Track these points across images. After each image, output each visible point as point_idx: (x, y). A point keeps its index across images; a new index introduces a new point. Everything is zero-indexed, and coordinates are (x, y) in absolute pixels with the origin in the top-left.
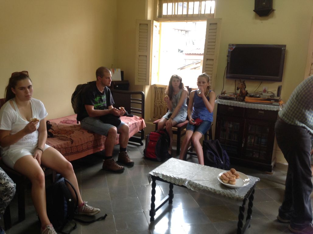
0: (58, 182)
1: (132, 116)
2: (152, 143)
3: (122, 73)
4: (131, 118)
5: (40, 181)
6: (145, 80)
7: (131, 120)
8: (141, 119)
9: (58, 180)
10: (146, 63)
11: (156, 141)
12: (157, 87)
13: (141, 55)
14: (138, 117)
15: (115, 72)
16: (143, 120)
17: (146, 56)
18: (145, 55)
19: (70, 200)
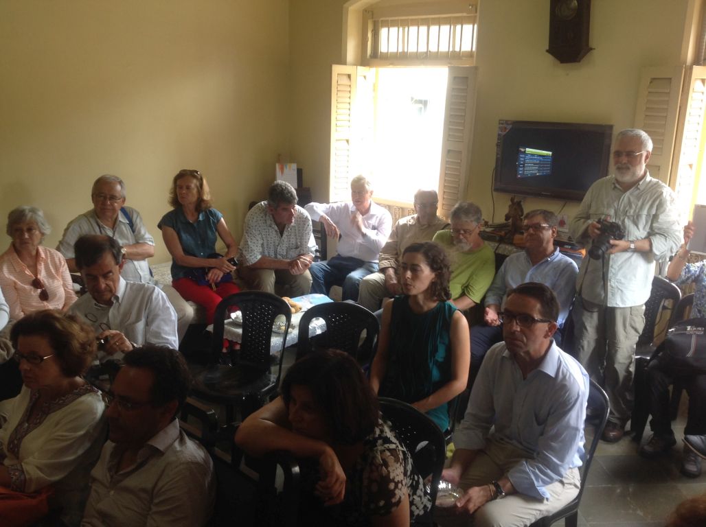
3: (300, 172)
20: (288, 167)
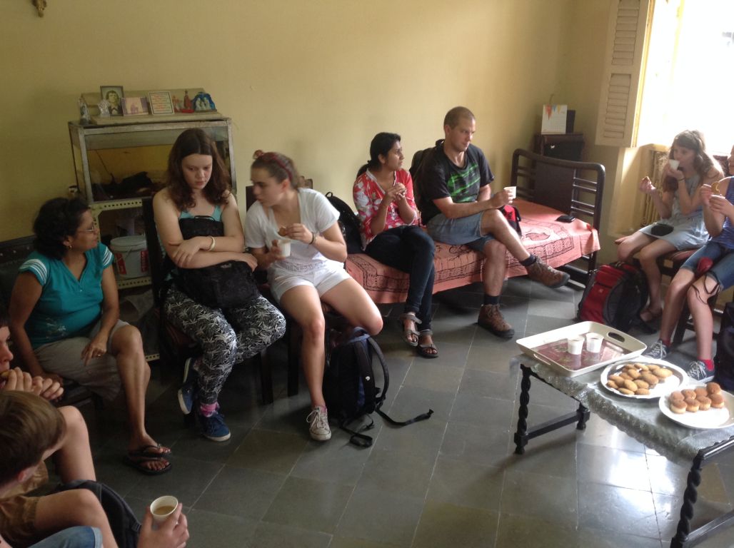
0: (352, 341)
1: (569, 221)
2: (601, 291)
3: (571, 115)
4: (566, 225)
5: (313, 333)
6: (622, 134)
7: (562, 229)
8: (589, 229)
9: (353, 338)
10: (628, 94)
11: (611, 288)
12: (657, 150)
13: (617, 74)
14: (584, 224)
15: (554, 113)
16: (595, 232)
17: (630, 75)
18: (628, 73)
19: (368, 378)
20: (556, 110)
